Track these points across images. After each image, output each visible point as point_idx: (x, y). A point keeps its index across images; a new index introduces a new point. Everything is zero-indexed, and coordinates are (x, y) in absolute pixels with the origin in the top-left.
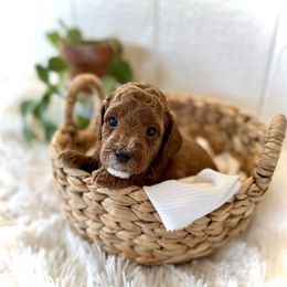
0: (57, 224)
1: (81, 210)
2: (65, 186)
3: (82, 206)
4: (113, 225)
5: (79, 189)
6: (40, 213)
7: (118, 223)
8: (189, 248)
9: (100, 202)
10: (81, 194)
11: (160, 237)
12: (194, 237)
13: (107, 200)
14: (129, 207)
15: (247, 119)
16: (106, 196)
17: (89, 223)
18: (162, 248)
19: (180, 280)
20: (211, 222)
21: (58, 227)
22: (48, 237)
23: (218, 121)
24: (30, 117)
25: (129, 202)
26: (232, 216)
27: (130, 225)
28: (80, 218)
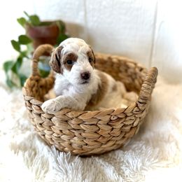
0: (30, 137)
1: (41, 124)
2: (31, 111)
3: (41, 122)
4: (59, 132)
5: (39, 112)
6: (20, 131)
7: (61, 131)
8: (102, 144)
9: (50, 119)
10: (40, 115)
11: (85, 138)
12: (104, 137)
13: (54, 118)
14: (67, 121)
15: (141, 70)
16: (54, 115)
17: (46, 131)
18: (87, 144)
19: (101, 165)
20: (113, 129)
21: (31, 139)
22: (25, 145)
23: (126, 71)
24: (10, 72)
25: (66, 118)
26: (125, 126)
27: (68, 131)
28: (41, 129)
